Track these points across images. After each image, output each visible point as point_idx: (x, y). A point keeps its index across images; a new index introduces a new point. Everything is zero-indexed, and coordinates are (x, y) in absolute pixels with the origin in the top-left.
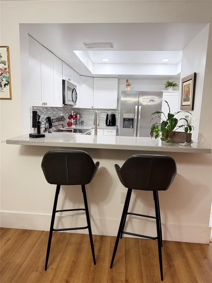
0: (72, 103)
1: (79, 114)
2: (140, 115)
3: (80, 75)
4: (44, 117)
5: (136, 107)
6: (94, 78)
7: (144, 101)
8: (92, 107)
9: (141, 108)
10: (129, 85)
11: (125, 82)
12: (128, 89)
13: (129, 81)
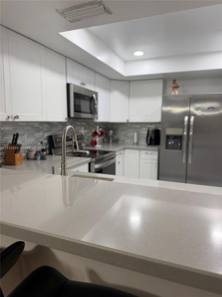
0: (89, 116)
1: (113, 130)
2: (191, 130)
3: (111, 79)
4: (43, 135)
5: (186, 118)
6: (131, 83)
7: (197, 109)
8: (128, 120)
9: (195, 119)
10: (176, 87)
11: (172, 82)
12: (175, 93)
13: (177, 82)
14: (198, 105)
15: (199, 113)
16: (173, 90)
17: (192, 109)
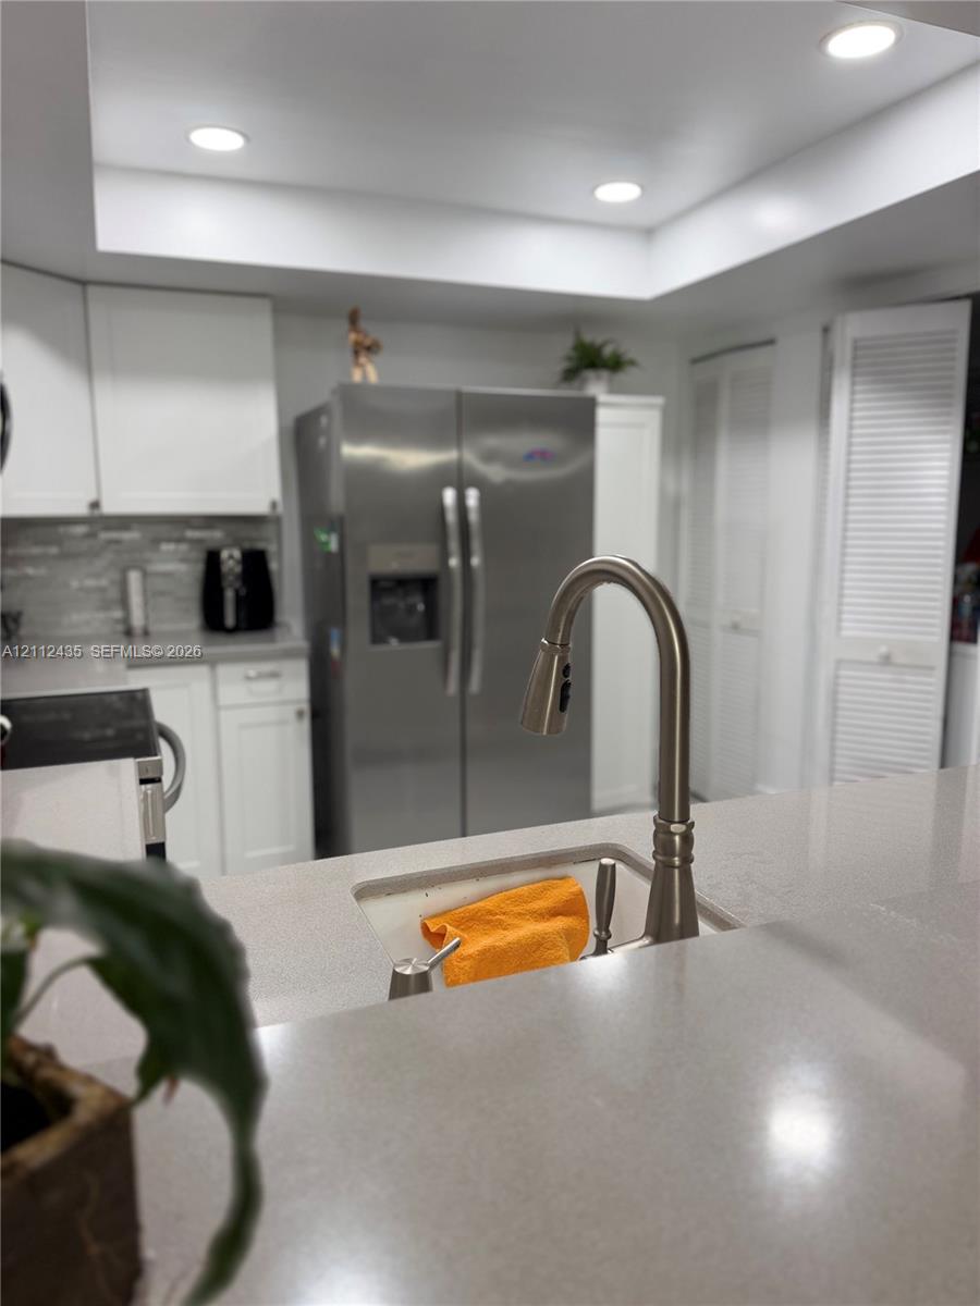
2: (475, 546)
5: (449, 496)
6: (91, 290)
7: (490, 457)
8: (95, 505)
9: (482, 500)
10: (370, 348)
11: (345, 325)
12: (365, 375)
13: (363, 324)
14: (492, 441)
15: (496, 473)
16: (357, 364)
17: (470, 457)
